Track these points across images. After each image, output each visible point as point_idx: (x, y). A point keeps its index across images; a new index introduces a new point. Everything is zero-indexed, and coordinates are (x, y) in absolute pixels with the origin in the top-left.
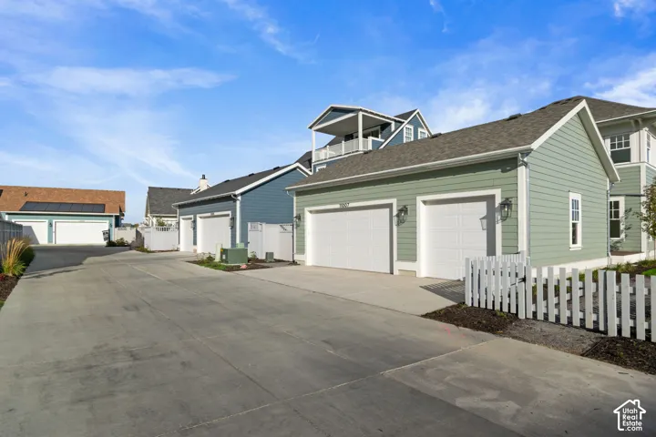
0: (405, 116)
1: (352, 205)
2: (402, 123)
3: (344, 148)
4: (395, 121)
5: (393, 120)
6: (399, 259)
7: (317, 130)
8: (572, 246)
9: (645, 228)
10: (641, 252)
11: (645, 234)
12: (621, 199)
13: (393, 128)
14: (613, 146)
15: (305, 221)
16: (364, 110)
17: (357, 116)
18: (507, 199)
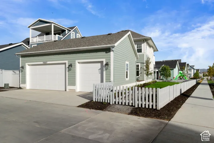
0: (72, 28)
1: (48, 63)
2: (70, 31)
3: (45, 38)
4: (68, 30)
5: (67, 29)
6: (68, 85)
7: (32, 29)
8: (126, 79)
9: (145, 73)
10: (144, 80)
11: (145, 75)
12: (139, 64)
13: (67, 33)
14: (137, 47)
15: (26, 69)
16: (54, 23)
17: (51, 25)
18: (107, 62)
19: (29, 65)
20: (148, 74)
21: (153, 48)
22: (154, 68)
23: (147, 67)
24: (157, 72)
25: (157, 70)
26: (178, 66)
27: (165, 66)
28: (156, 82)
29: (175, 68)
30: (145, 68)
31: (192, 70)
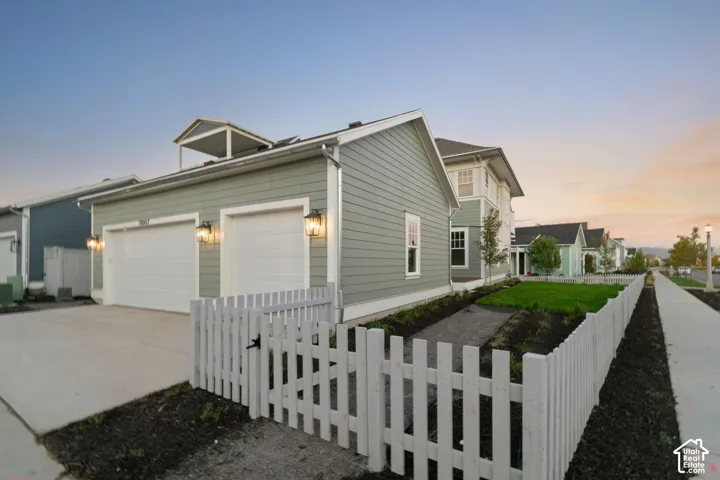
1: (153, 222)
6: (200, 295)
7: (186, 145)
8: (408, 274)
9: (482, 256)
10: (480, 278)
11: (483, 262)
12: (466, 230)
14: (460, 180)
15: (103, 244)
16: (233, 126)
17: (225, 132)
18: (317, 211)
19: (112, 231)
20: (491, 259)
21: (509, 185)
22: (513, 243)
23: (490, 237)
24: (522, 255)
25: (522, 250)
26: (581, 239)
27: (544, 238)
28: (518, 282)
29: (573, 243)
30: (482, 240)
31: (618, 251)
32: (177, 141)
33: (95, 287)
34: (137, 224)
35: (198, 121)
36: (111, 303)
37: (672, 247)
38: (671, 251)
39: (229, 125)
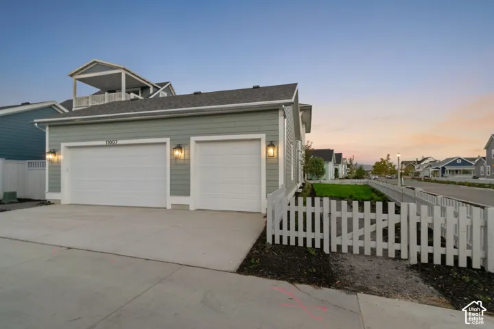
0: (162, 85)
2: (159, 89)
3: (107, 98)
4: (154, 86)
5: (151, 84)
7: (79, 79)
8: (292, 179)
13: (151, 91)
15: (61, 157)
16: (128, 71)
17: (120, 74)
18: (272, 142)
19: (69, 147)
26: (334, 159)
27: (316, 158)
29: (331, 161)
32: (72, 75)
33: (49, 191)
34: (104, 143)
35: (95, 62)
36: (68, 203)
37: (374, 164)
38: (374, 167)
39: (124, 69)
